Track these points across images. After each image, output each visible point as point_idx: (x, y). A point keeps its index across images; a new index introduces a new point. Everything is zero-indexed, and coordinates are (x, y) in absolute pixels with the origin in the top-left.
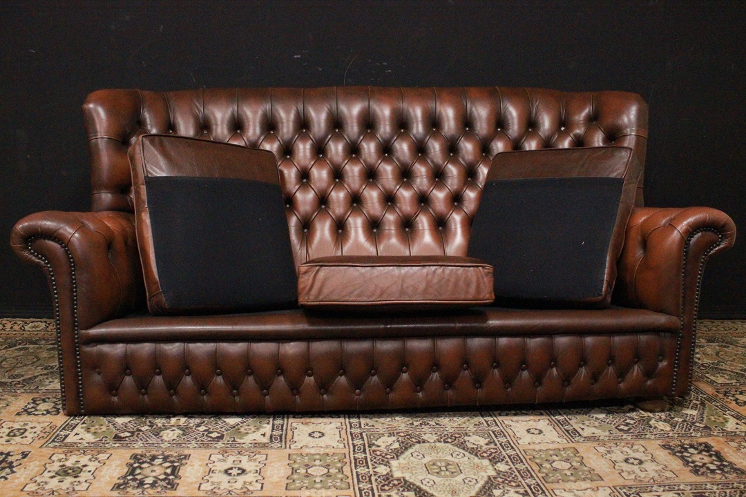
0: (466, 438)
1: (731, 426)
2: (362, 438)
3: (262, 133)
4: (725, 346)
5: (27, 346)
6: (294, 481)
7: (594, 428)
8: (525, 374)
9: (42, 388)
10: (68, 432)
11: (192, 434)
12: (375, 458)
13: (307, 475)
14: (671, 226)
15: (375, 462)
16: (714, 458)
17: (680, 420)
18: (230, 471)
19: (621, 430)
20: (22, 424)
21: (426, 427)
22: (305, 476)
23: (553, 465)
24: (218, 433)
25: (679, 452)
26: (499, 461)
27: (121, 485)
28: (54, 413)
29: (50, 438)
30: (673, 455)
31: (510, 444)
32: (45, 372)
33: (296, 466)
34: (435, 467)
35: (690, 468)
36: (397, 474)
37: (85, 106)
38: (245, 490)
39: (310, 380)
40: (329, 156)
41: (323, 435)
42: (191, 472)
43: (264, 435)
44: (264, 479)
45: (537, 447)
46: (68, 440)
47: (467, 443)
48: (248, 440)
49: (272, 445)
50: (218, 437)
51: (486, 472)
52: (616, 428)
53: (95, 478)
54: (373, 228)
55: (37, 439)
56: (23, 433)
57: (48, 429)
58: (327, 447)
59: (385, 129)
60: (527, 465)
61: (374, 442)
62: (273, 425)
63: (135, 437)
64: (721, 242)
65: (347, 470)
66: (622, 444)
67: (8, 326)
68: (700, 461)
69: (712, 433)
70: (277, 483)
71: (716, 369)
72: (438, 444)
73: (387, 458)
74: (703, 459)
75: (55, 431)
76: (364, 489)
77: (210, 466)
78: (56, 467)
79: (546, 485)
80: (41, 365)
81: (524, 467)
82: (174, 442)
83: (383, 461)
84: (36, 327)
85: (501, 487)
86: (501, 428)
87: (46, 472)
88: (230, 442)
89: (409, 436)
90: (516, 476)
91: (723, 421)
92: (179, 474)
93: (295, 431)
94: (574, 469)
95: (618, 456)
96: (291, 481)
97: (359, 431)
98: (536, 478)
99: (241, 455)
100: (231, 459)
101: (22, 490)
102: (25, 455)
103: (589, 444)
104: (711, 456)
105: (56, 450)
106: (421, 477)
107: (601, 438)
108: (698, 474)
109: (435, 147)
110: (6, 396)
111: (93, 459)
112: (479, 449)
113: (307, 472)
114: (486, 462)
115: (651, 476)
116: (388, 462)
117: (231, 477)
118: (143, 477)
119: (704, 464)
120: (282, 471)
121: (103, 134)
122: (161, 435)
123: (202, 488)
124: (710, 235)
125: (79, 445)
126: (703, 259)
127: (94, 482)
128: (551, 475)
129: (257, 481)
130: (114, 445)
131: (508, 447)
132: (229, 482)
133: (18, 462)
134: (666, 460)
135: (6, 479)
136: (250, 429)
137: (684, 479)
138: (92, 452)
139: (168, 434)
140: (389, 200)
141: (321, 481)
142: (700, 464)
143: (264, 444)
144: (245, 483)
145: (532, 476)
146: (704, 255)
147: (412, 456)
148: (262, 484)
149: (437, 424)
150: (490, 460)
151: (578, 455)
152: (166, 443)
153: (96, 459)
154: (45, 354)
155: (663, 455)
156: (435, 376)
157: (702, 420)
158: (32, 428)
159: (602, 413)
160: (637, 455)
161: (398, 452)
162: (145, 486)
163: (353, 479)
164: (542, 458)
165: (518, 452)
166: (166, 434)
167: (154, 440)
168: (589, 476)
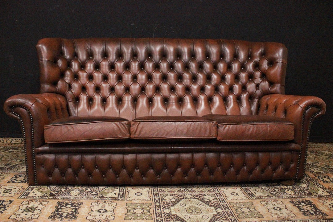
0: (204, 197)
1: (320, 193)
2: (159, 196)
3: (116, 58)
4: (318, 155)
5: (13, 150)
6: (128, 216)
7: (260, 193)
8: (232, 169)
9: (19, 170)
10: (30, 191)
11: (84, 193)
12: (164, 205)
13: (134, 213)
14: (298, 104)
15: (164, 208)
16: (312, 207)
17: (298, 190)
18: (100, 211)
19: (272, 194)
20: (10, 187)
21: (187, 191)
22: (133, 213)
23: (242, 210)
24: (96, 192)
25: (297, 204)
26: (218, 208)
27: (53, 216)
28: (24, 182)
29: (22, 194)
30: (295, 206)
31: (223, 200)
32: (21, 162)
33: (129, 209)
34: (190, 210)
35: (302, 212)
36: (173, 213)
37: (37, 46)
38: (107, 219)
39: (137, 171)
40: (146, 69)
41: (141, 194)
42: (83, 211)
43: (115, 194)
44: (115, 214)
45: (235, 201)
46: (30, 195)
47: (205, 199)
48: (108, 196)
49: (119, 199)
50: (95, 194)
51: (212, 213)
52: (270, 193)
53: (41, 213)
54: (165, 102)
55: (16, 194)
56: (10, 191)
57: (21, 190)
58: (143, 200)
59: (171, 57)
60: (231, 210)
61: (163, 198)
62: (120, 189)
63: (59, 194)
64: (319, 112)
65: (151, 211)
66: (273, 201)
67: (5, 141)
68: (306, 209)
69: (312, 196)
70: (121, 216)
71: (314, 166)
72: (192, 199)
73: (169, 206)
74: (308, 208)
75: (24, 190)
76: (159, 220)
77: (92, 208)
78: (24, 207)
79: (239, 219)
80: (19, 159)
81: (229, 210)
82: (76, 196)
83: (167, 207)
84: (17, 142)
85: (219, 220)
86: (220, 192)
87: (20, 210)
88: (101, 197)
89: (179, 196)
90: (225, 215)
91: (317, 190)
92: (78, 212)
93: (129, 192)
94: (251, 212)
95: (270, 206)
96: (127, 216)
97: (157, 192)
98: (234, 216)
99: (105, 203)
100: (101, 205)
101: (9, 218)
102: (11, 202)
103: (258, 200)
104: (311, 206)
105: (24, 200)
106: (184, 215)
107: (263, 197)
108: (305, 215)
109: (193, 65)
110: (3, 174)
111: (40, 204)
112: (210, 202)
113: (134, 212)
114: (213, 208)
115: (285, 216)
116: (169, 207)
117: (101, 213)
118: (62, 213)
119: (308, 210)
120: (123, 211)
121: (45, 58)
122: (70, 193)
123: (88, 218)
124: (315, 109)
125: (34, 197)
126: (311, 119)
127: (41, 215)
128: (241, 215)
129: (112, 215)
130: (50, 198)
131: (223, 201)
132: (100, 216)
133: (8, 205)
134: (291, 208)
135: (2, 213)
136: (109, 191)
137: (299, 218)
138: (40, 201)
139: (74, 193)
140: (172, 89)
141: (140, 216)
142: (307, 210)
143: (116, 198)
144: (107, 216)
145: (232, 215)
146: (312, 117)
147: (180, 205)
148: (114, 217)
149: (192, 190)
150: (215, 207)
151: (253, 205)
152: (73, 197)
153: (42, 204)
154: (20, 154)
155: (290, 206)
156: (193, 170)
157: (308, 190)
158: (14, 189)
159: (264, 186)
160: (279, 206)
161: (174, 203)
162: (63, 217)
163: (154, 215)
164: (237, 207)
165: (227, 203)
166: (72, 193)
167: (67, 195)
168: (258, 215)
